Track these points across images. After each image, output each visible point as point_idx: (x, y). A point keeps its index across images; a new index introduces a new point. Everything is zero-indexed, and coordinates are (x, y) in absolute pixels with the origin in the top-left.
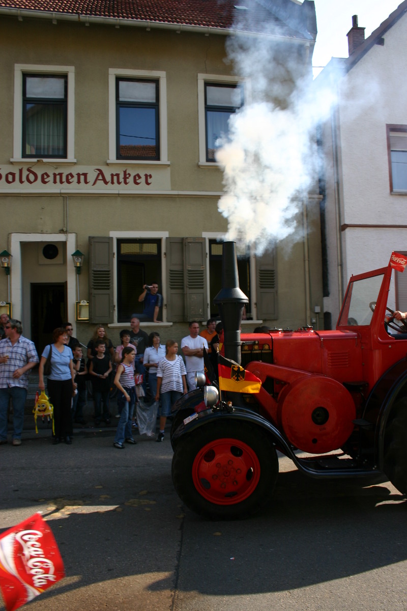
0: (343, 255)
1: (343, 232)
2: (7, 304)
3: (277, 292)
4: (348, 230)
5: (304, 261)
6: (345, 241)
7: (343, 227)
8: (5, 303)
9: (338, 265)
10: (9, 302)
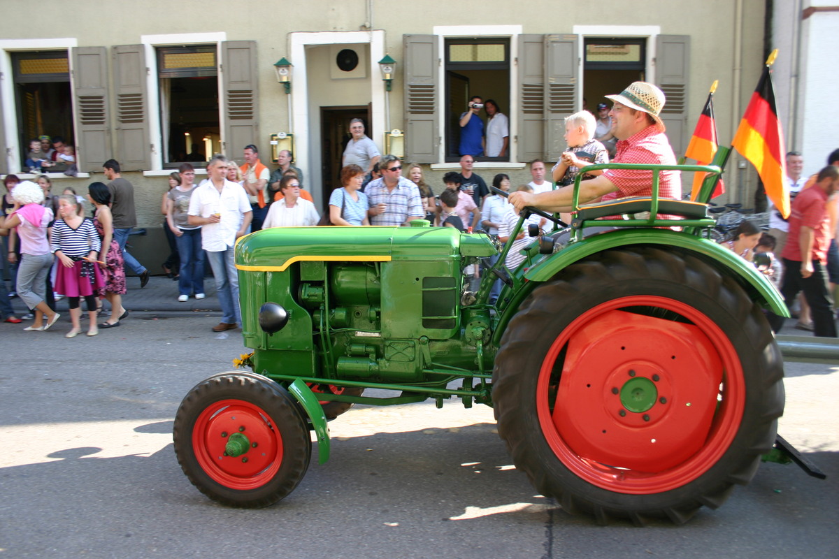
0: (802, 59)
1: (805, 21)
2: (288, 135)
3: (686, 119)
4: (814, 18)
5: (734, 70)
6: (807, 36)
7: (807, 13)
8: (285, 134)
9: (791, 76)
10: (290, 133)
